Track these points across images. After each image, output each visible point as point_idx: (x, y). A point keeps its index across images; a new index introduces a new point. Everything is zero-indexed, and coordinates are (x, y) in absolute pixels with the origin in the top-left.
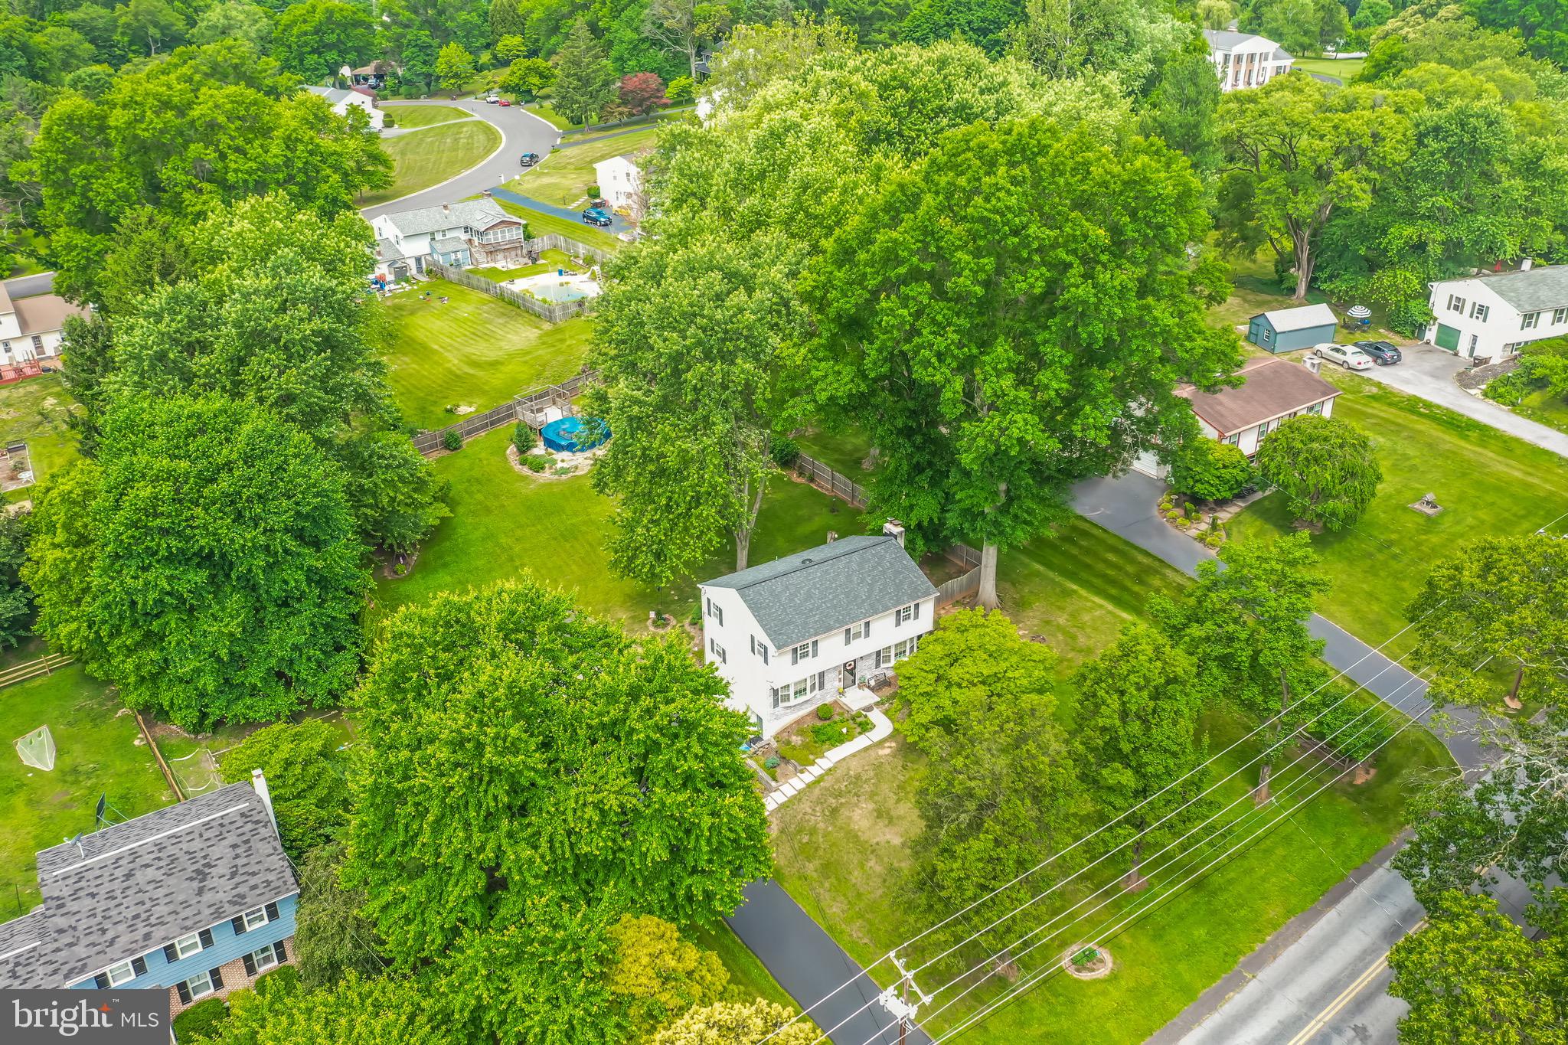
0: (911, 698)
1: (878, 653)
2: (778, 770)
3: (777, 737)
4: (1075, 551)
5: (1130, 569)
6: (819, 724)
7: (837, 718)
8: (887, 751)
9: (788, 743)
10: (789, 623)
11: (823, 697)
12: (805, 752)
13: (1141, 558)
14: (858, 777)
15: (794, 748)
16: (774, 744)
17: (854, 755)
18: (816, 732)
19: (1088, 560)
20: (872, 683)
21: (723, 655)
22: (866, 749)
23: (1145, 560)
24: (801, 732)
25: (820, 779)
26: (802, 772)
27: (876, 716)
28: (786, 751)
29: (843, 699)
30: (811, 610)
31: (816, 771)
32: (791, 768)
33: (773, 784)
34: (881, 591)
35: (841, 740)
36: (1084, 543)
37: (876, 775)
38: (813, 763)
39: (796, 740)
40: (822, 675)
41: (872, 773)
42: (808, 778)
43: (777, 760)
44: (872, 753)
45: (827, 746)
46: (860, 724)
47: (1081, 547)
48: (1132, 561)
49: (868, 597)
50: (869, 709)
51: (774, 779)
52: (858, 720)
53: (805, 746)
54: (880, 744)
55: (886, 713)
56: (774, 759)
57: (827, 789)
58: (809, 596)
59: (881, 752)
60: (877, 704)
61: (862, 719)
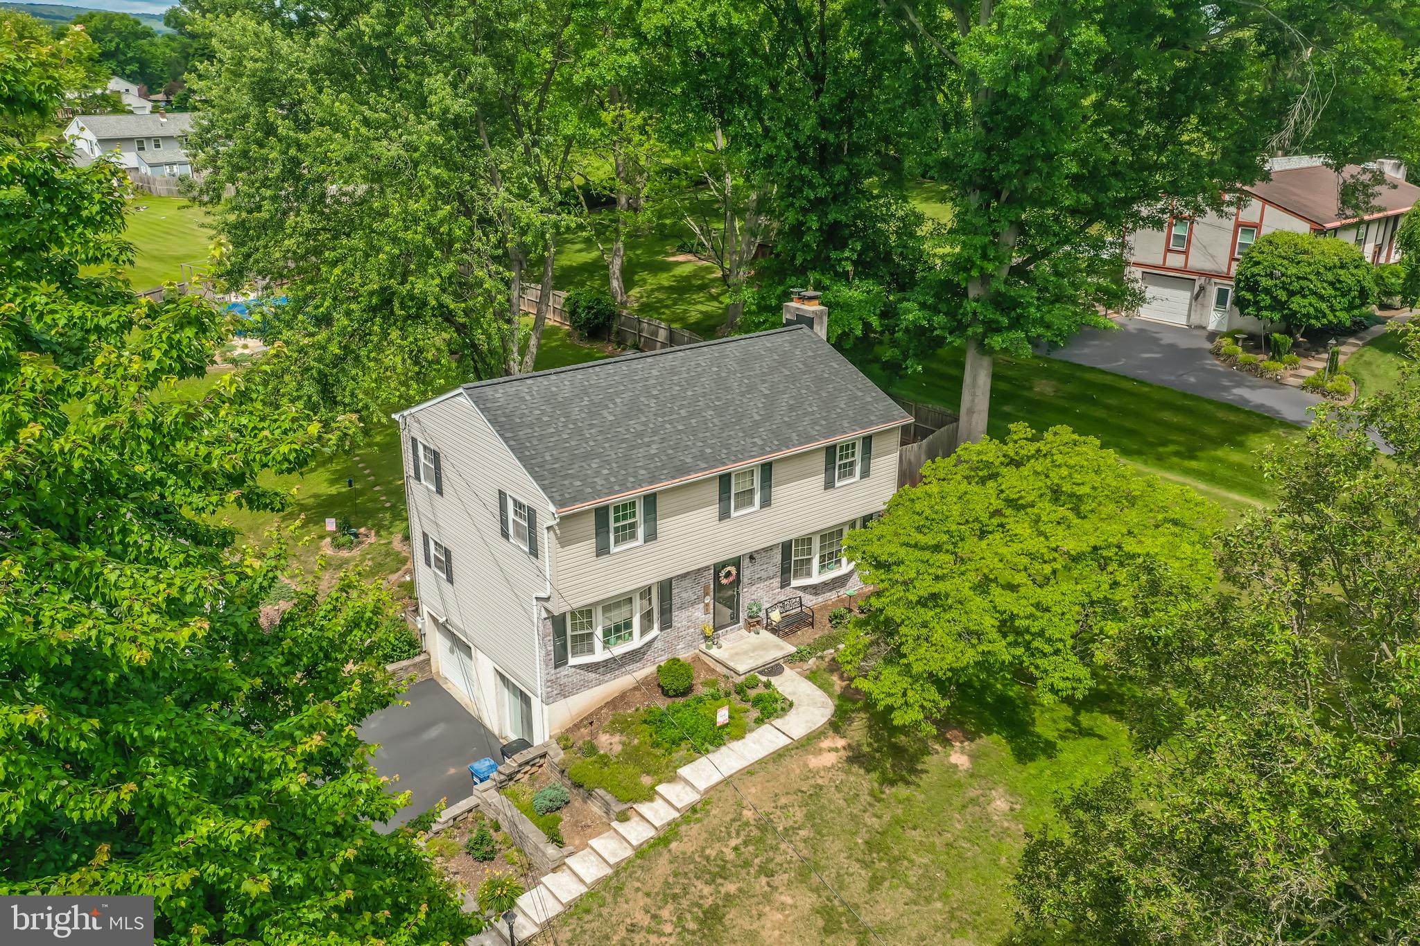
0: (896, 613)
1: (786, 548)
2: (565, 815)
3: (564, 740)
4: (1100, 413)
5: (1211, 430)
6: (662, 704)
7: (701, 691)
8: (829, 759)
9: (591, 749)
10: (587, 457)
11: (670, 646)
12: (631, 770)
13: (1221, 414)
14: (765, 826)
15: (604, 761)
16: (557, 755)
17: (749, 771)
18: (656, 721)
19: (1128, 423)
20: (776, 616)
21: (446, 565)
22: (778, 756)
23: (1232, 417)
24: (619, 725)
25: (666, 837)
26: (623, 817)
27: (790, 684)
28: (585, 767)
29: (714, 651)
30: (640, 435)
31: (658, 813)
32: (595, 808)
33: (551, 850)
34: (791, 408)
35: (717, 738)
36: (1112, 401)
37: (810, 816)
38: (650, 795)
39: (609, 743)
40: (666, 588)
41: (799, 815)
42: (637, 832)
43: (566, 791)
44: (793, 765)
45: (682, 752)
46: (757, 701)
47: (1108, 407)
48: (1209, 419)
49: (768, 417)
50: (774, 669)
51: (556, 840)
52: (752, 693)
53: (632, 756)
54: (808, 743)
55: (812, 676)
56: (554, 786)
57: (687, 859)
58: (634, 409)
59: (814, 762)
60: (790, 659)
61: (761, 690)
